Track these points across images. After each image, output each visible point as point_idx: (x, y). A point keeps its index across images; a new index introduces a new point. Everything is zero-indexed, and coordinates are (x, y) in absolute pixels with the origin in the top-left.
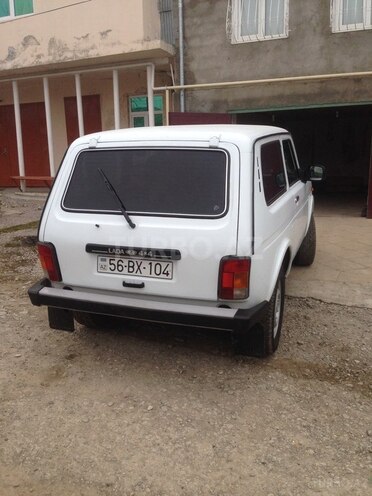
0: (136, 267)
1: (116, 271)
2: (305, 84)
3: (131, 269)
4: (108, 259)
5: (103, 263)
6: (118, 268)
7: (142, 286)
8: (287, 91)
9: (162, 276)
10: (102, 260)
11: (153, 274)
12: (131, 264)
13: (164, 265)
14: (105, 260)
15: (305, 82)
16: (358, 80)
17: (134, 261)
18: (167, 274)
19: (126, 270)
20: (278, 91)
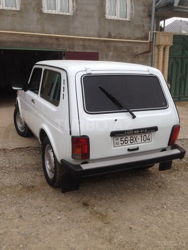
0: (134, 139)
1: (124, 144)
2: (32, 37)
3: (132, 141)
4: (120, 138)
5: (117, 141)
6: (125, 142)
7: (138, 149)
8: (23, 40)
9: (147, 141)
10: (116, 140)
11: (143, 141)
12: (132, 138)
13: (147, 135)
14: (118, 139)
15: (32, 36)
16: (57, 38)
17: (133, 136)
18: (149, 139)
19: (129, 142)
20: (17, 38)
